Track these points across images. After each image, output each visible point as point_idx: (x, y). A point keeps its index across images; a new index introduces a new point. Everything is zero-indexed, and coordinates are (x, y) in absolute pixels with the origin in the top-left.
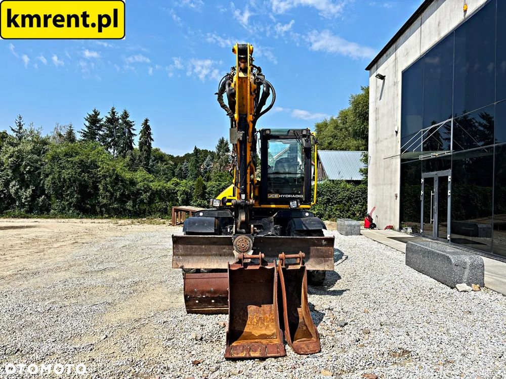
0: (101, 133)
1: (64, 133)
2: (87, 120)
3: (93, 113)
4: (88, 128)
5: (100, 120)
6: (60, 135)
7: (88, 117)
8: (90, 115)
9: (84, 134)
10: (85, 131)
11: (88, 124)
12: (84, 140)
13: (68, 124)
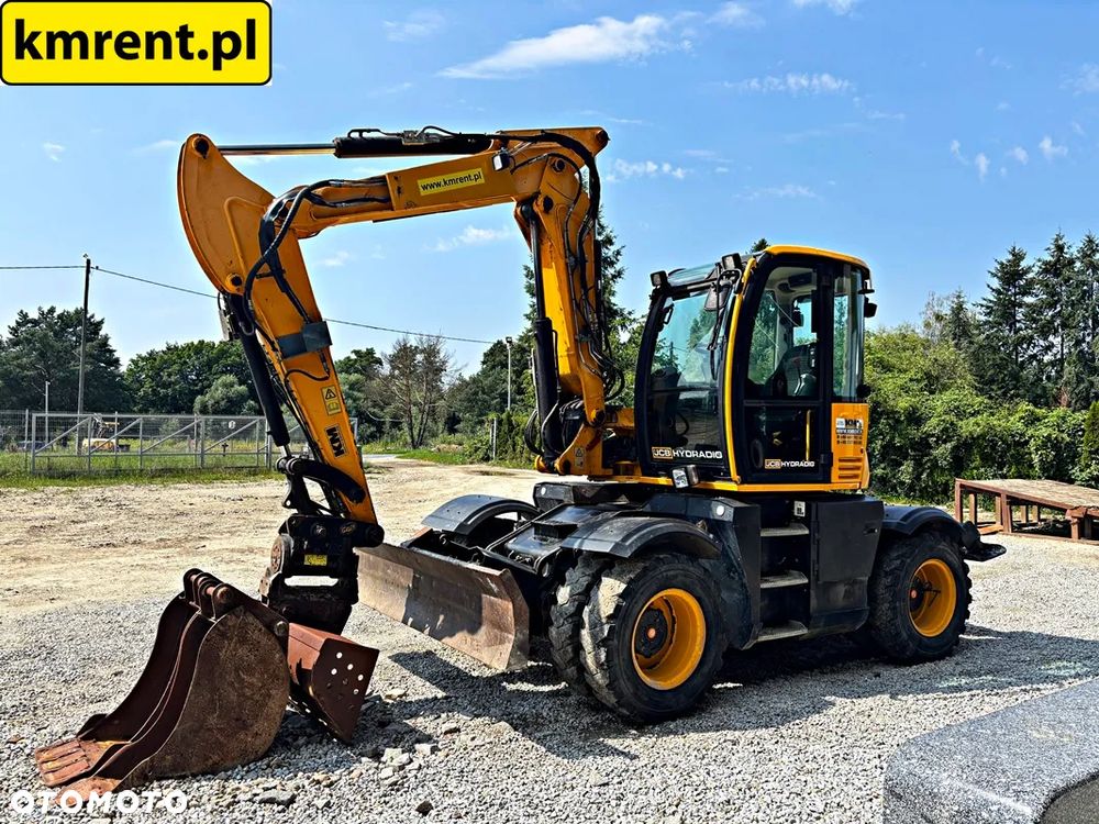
0: (1029, 300)
1: (946, 311)
2: (994, 275)
3: (1010, 257)
4: (998, 292)
5: (1026, 272)
6: (939, 318)
7: (998, 267)
8: (1002, 264)
9: (988, 307)
10: (991, 301)
11: (996, 283)
12: (986, 323)
13: (953, 291)
